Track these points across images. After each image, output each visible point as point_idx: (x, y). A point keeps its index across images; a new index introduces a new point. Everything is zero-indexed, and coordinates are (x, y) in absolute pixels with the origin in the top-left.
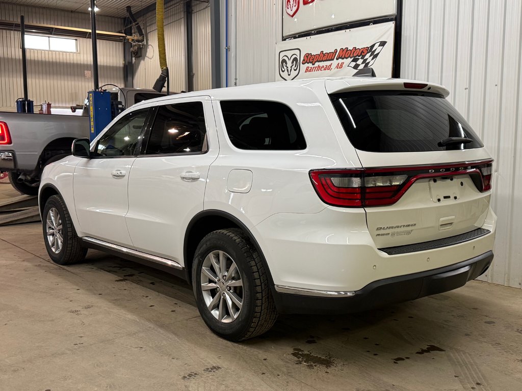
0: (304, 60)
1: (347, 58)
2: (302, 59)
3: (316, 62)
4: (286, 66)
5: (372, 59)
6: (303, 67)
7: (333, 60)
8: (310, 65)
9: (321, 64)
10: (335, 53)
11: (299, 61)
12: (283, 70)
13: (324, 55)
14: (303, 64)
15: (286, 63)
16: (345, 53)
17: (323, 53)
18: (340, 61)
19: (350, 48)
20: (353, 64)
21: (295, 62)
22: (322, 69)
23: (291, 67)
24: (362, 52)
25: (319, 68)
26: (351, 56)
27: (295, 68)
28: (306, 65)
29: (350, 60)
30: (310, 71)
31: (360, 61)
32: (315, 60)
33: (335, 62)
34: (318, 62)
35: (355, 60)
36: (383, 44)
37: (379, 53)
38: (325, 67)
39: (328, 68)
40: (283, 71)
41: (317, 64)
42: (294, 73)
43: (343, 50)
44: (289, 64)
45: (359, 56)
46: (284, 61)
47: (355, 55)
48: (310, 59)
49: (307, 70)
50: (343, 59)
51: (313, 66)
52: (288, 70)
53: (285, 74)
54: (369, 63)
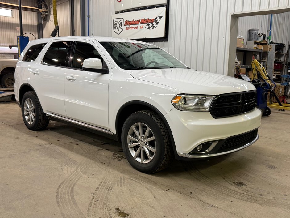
0: (125, 24)
1: (145, 24)
2: (124, 23)
5: (156, 24)
6: (125, 27)
7: (138, 24)
9: (133, 26)
10: (139, 21)
14: (125, 25)
15: (117, 25)
16: (144, 21)
17: (134, 21)
18: (142, 25)
19: (146, 19)
21: (121, 24)
22: (134, 28)
23: (119, 27)
24: (152, 21)
25: (132, 28)
26: (147, 22)
27: (121, 28)
29: (146, 24)
30: (128, 29)
31: (151, 25)
32: (130, 24)
33: (139, 25)
35: (148, 25)
36: (161, 17)
37: (159, 22)
39: (136, 28)
40: (115, 29)
41: (131, 26)
44: (118, 25)
45: (150, 23)
46: (116, 24)
47: (148, 22)
48: (128, 23)
49: (127, 29)
50: (143, 24)
51: (129, 27)
52: (117, 28)
53: (116, 30)
54: (155, 26)
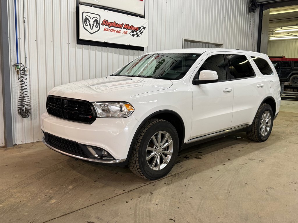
0: (103, 23)
1: (129, 30)
2: (101, 22)
3: (111, 26)
4: (89, 23)
5: (140, 34)
6: (103, 27)
7: (121, 28)
8: (107, 27)
9: (115, 29)
10: (122, 25)
11: (99, 22)
12: (87, 24)
13: (116, 24)
14: (102, 25)
15: (89, 21)
16: (127, 27)
17: (115, 23)
18: (125, 30)
19: (130, 25)
20: (132, 34)
21: (96, 22)
22: (115, 32)
23: (93, 24)
25: (113, 30)
26: (131, 29)
27: (96, 26)
28: (104, 26)
30: (107, 30)
31: (135, 33)
32: (110, 25)
33: (122, 30)
34: (113, 27)
35: (133, 32)
36: (144, 28)
37: (143, 32)
38: (117, 31)
39: (119, 32)
40: (87, 26)
41: (112, 28)
42: (95, 29)
43: (127, 25)
44: (92, 22)
45: (135, 31)
46: (86, 19)
48: (105, 23)
49: (105, 29)
50: (127, 29)
51: (109, 28)
52: (90, 26)
53: (88, 28)
54: (139, 35)
